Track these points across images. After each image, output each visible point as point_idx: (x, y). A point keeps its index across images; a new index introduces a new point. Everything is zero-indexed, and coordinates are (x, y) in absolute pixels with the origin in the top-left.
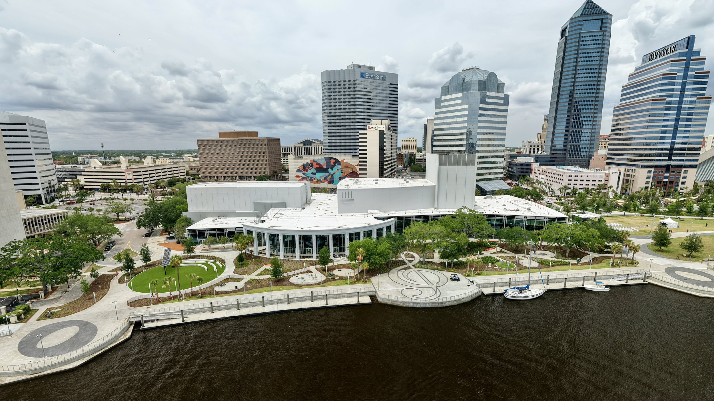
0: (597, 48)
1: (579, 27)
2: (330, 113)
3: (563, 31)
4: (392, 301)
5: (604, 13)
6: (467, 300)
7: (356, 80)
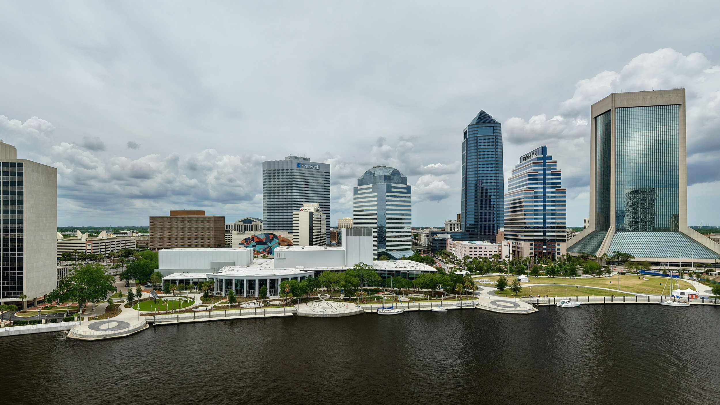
0: (492, 148)
1: (476, 132)
2: (269, 196)
3: (465, 134)
4: (306, 314)
5: (493, 122)
6: (353, 314)
7: (293, 169)
